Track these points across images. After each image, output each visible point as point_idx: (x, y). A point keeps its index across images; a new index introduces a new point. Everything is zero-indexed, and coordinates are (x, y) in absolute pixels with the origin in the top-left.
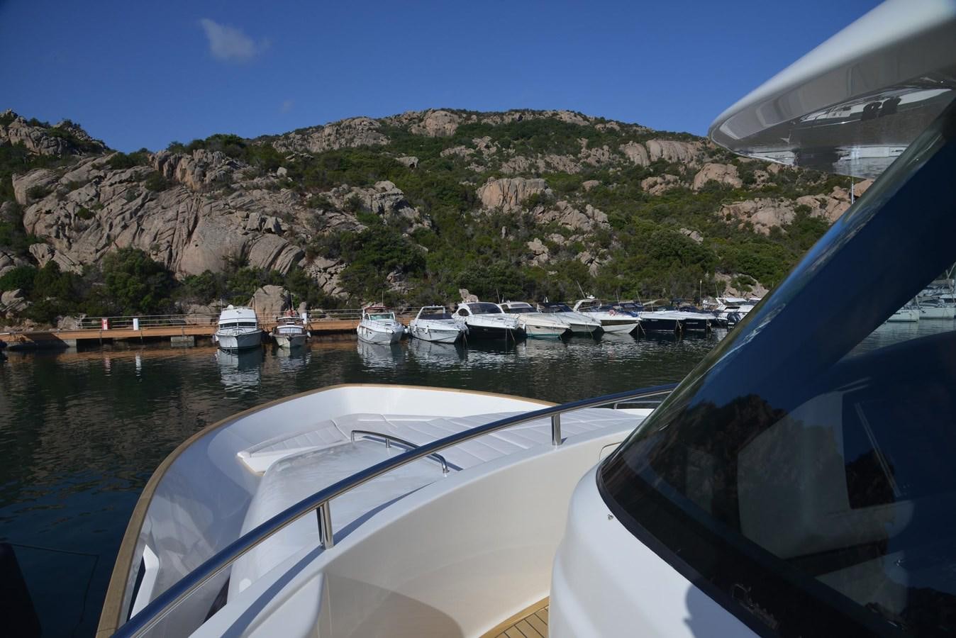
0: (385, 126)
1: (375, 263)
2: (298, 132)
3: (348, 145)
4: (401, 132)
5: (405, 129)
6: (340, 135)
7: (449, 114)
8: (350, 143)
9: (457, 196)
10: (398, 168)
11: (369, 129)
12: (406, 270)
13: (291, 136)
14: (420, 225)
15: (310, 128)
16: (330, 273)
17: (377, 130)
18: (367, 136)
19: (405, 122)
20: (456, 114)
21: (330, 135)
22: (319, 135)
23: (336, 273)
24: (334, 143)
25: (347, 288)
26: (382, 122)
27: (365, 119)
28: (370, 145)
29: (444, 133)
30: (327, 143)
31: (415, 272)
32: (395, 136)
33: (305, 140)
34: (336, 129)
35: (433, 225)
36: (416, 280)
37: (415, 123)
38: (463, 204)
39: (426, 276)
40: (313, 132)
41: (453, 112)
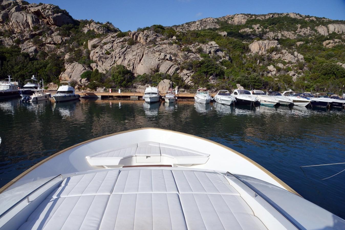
0: (219, 21)
1: (205, 72)
2: (187, 24)
3: (204, 28)
4: (224, 23)
5: (226, 22)
6: (202, 24)
7: (243, 16)
8: (205, 28)
9: (241, 47)
10: (219, 36)
11: (213, 22)
12: (217, 75)
13: (184, 25)
14: (224, 58)
15: (191, 22)
16: (188, 76)
17: (216, 22)
18: (212, 25)
19: (226, 19)
20: (246, 15)
21: (198, 24)
22: (194, 25)
23: (190, 76)
24: (199, 27)
25: (193, 81)
26: (218, 19)
27: (211, 18)
28: (212, 28)
29: (241, 23)
30: (197, 27)
31: (220, 76)
32: (222, 25)
33: (189, 26)
34: (200, 22)
35: (230, 58)
36: (220, 79)
37: (230, 19)
38: (243, 51)
39: (224, 78)
40: (192, 24)
41: (245, 15)
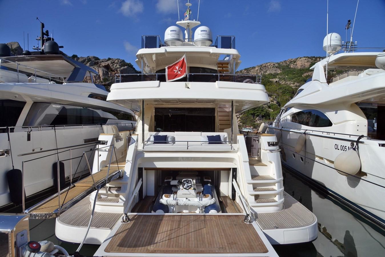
0: (280, 65)
1: (252, 114)
2: (245, 69)
3: (264, 74)
4: (286, 67)
5: (288, 66)
6: (262, 70)
7: (307, 59)
8: (265, 73)
9: (290, 92)
10: (270, 83)
11: (273, 67)
12: (263, 117)
13: (243, 71)
14: (273, 102)
15: (250, 68)
16: (237, 117)
17: (276, 67)
18: (272, 70)
19: (288, 63)
20: (310, 58)
21: (257, 70)
22: (254, 70)
23: (239, 117)
24: (259, 73)
25: (242, 122)
26: (279, 64)
27: (272, 63)
28: (273, 73)
29: (305, 67)
30: (256, 73)
31: (266, 117)
32: (283, 69)
33: (248, 72)
34: (260, 67)
35: (278, 103)
36: (265, 120)
37: (292, 63)
38: (292, 95)
39: (270, 119)
40: (251, 69)
41: (309, 58)
